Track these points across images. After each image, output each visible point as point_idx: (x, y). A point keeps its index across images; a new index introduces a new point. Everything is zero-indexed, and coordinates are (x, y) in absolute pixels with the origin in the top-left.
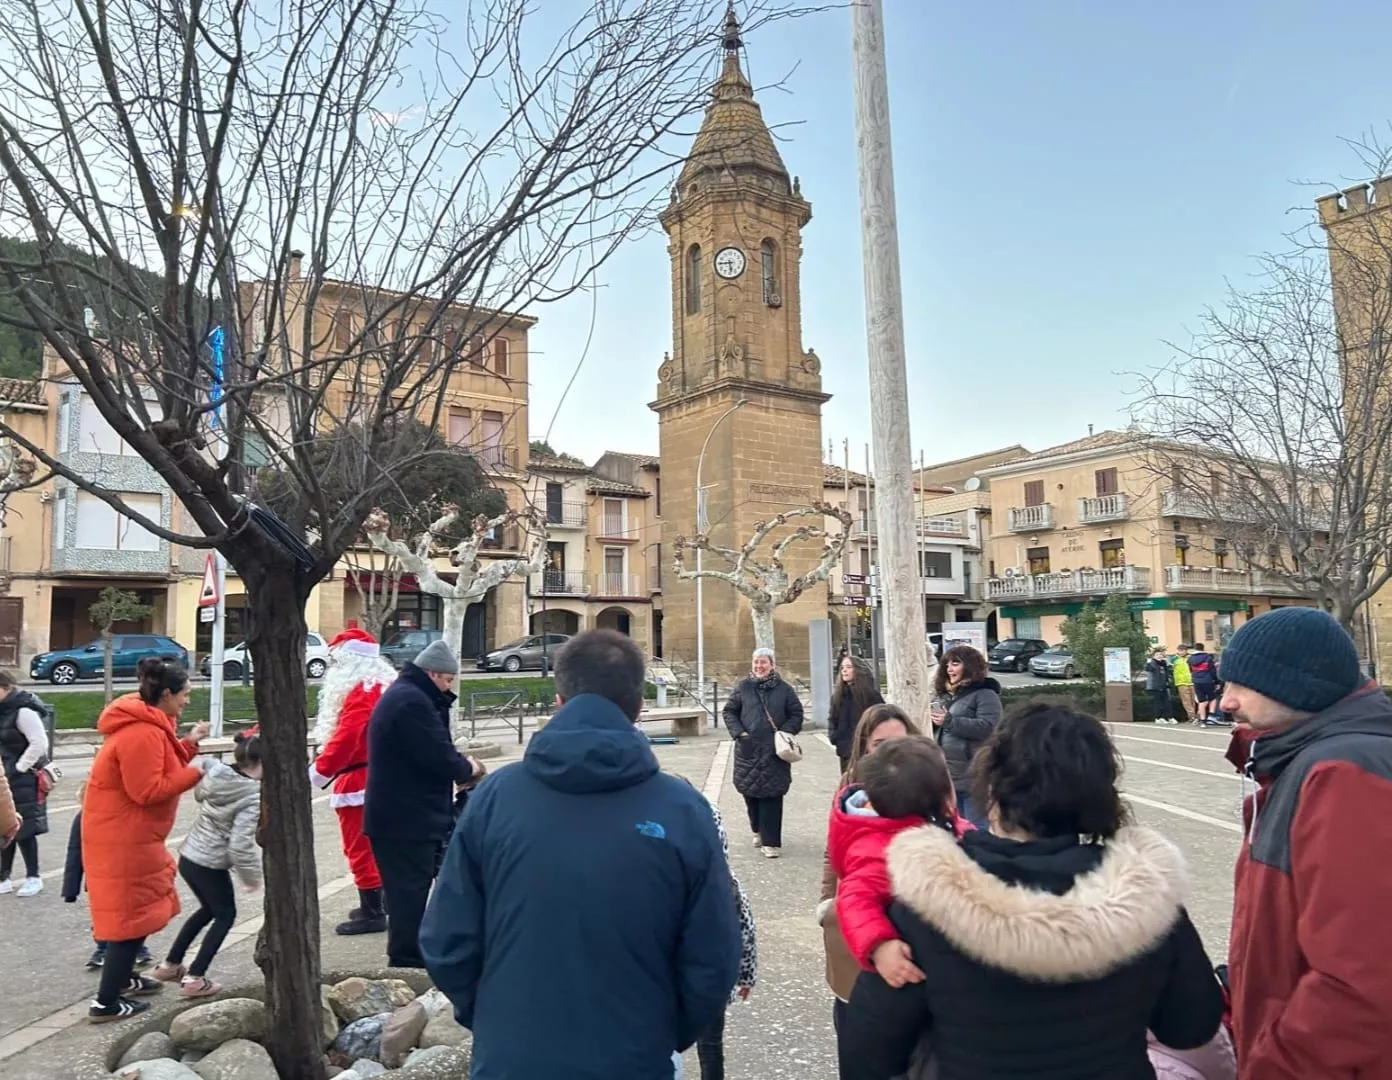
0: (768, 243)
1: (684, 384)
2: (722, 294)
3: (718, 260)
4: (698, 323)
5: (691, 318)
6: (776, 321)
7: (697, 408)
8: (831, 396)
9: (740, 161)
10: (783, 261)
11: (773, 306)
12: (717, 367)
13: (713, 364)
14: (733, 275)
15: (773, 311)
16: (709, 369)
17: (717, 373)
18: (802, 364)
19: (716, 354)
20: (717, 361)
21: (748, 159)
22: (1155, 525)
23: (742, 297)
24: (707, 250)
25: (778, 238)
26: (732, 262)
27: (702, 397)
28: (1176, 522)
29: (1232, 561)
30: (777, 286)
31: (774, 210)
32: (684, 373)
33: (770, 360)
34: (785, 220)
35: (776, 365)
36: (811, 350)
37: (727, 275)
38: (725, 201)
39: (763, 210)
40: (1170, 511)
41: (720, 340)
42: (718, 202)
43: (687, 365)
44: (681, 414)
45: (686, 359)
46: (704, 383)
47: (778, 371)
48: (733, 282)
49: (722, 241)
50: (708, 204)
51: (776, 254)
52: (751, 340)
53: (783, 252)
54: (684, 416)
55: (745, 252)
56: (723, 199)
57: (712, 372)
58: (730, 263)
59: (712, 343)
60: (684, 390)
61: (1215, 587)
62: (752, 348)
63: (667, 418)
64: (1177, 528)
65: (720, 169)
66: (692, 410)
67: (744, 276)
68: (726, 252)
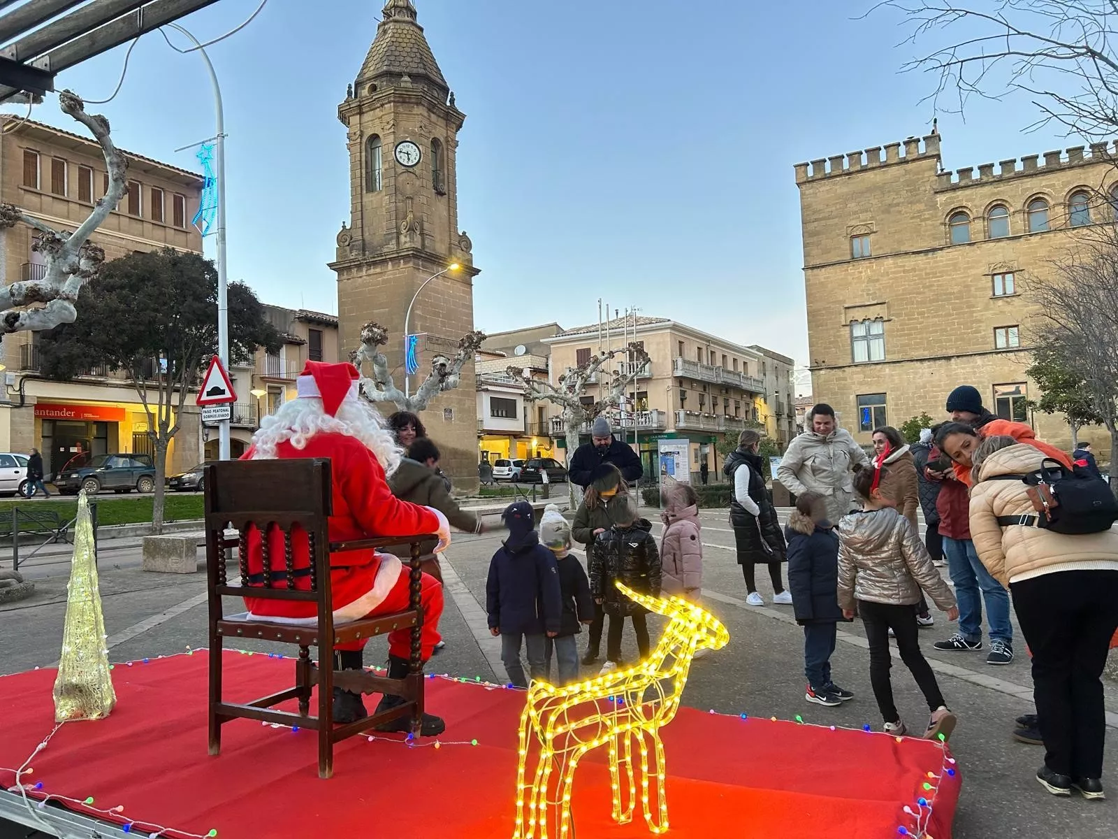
0: (435, 142)
1: (364, 250)
2: (400, 179)
3: (398, 150)
4: (379, 201)
5: (370, 195)
6: (441, 205)
7: (378, 270)
8: (480, 271)
9: (415, 71)
10: (445, 158)
11: (440, 194)
12: (398, 238)
13: (395, 235)
14: (410, 164)
15: (439, 197)
16: (391, 239)
17: (398, 243)
18: (459, 243)
19: (397, 227)
20: (399, 234)
21: (422, 71)
22: (670, 383)
23: (418, 183)
24: (387, 141)
25: (442, 139)
26: (410, 154)
27: (384, 262)
28: (681, 380)
29: (706, 408)
30: (441, 177)
31: (439, 116)
32: (363, 240)
33: (438, 237)
34: (447, 126)
35: (442, 241)
36: (464, 233)
37: (405, 163)
38: (404, 102)
39: (432, 115)
40: (679, 373)
41: (401, 216)
42: (398, 102)
43: (366, 235)
44: (360, 274)
45: (366, 229)
46: (385, 250)
47: (443, 247)
48: (411, 170)
49: (402, 135)
50: (389, 102)
51: (440, 151)
52: (425, 219)
53: (445, 152)
54: (364, 278)
55: (420, 147)
56: (403, 99)
57: (394, 242)
58: (408, 154)
59: (394, 217)
60: (364, 255)
61: (702, 426)
62: (426, 225)
63: (345, 276)
64: (681, 386)
65: (400, 75)
66: (372, 271)
67: (419, 165)
68: (405, 144)
